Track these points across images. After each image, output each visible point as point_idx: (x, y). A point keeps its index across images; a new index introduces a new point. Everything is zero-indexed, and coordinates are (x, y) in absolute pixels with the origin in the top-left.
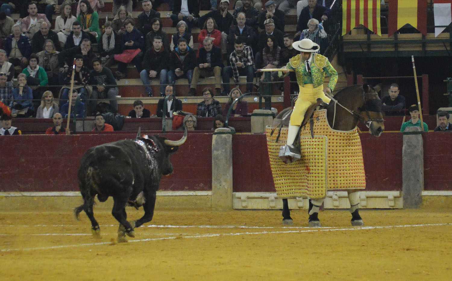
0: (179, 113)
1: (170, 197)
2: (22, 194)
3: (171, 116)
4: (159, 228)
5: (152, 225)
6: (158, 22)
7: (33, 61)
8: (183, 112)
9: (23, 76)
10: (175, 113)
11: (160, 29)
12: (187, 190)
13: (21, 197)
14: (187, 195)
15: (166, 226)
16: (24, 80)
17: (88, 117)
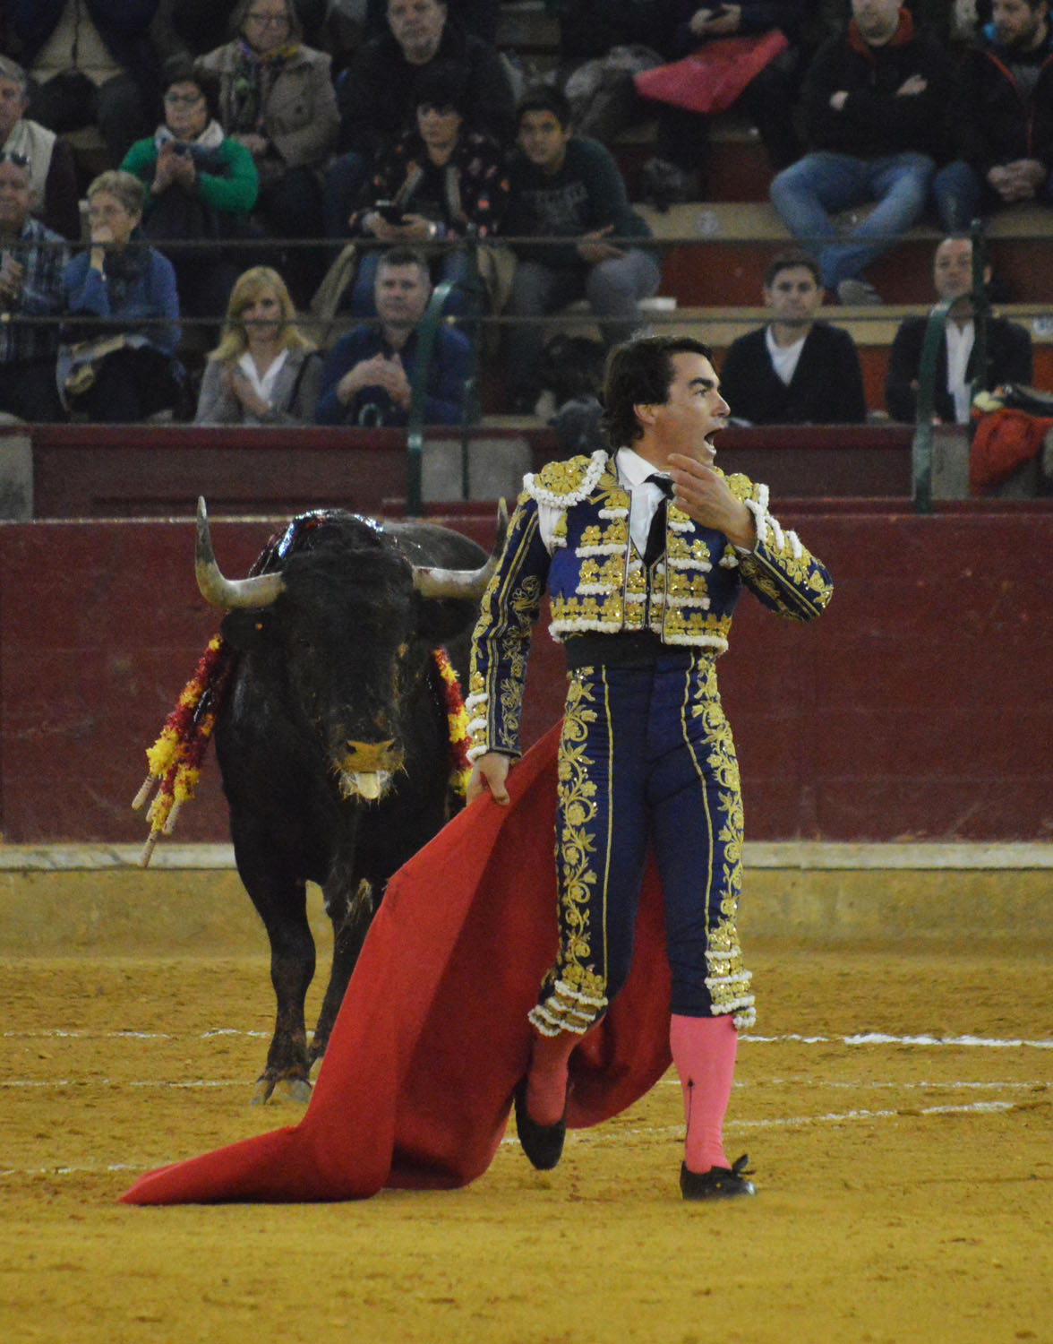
0: (1009, 401)
1: (954, 875)
2: (115, 857)
3: (962, 416)
4: (909, 1050)
5: (866, 1033)
7: (176, 98)
8: (1030, 392)
10: (984, 400)
13: (109, 873)
15: (948, 1041)
17: (490, 422)
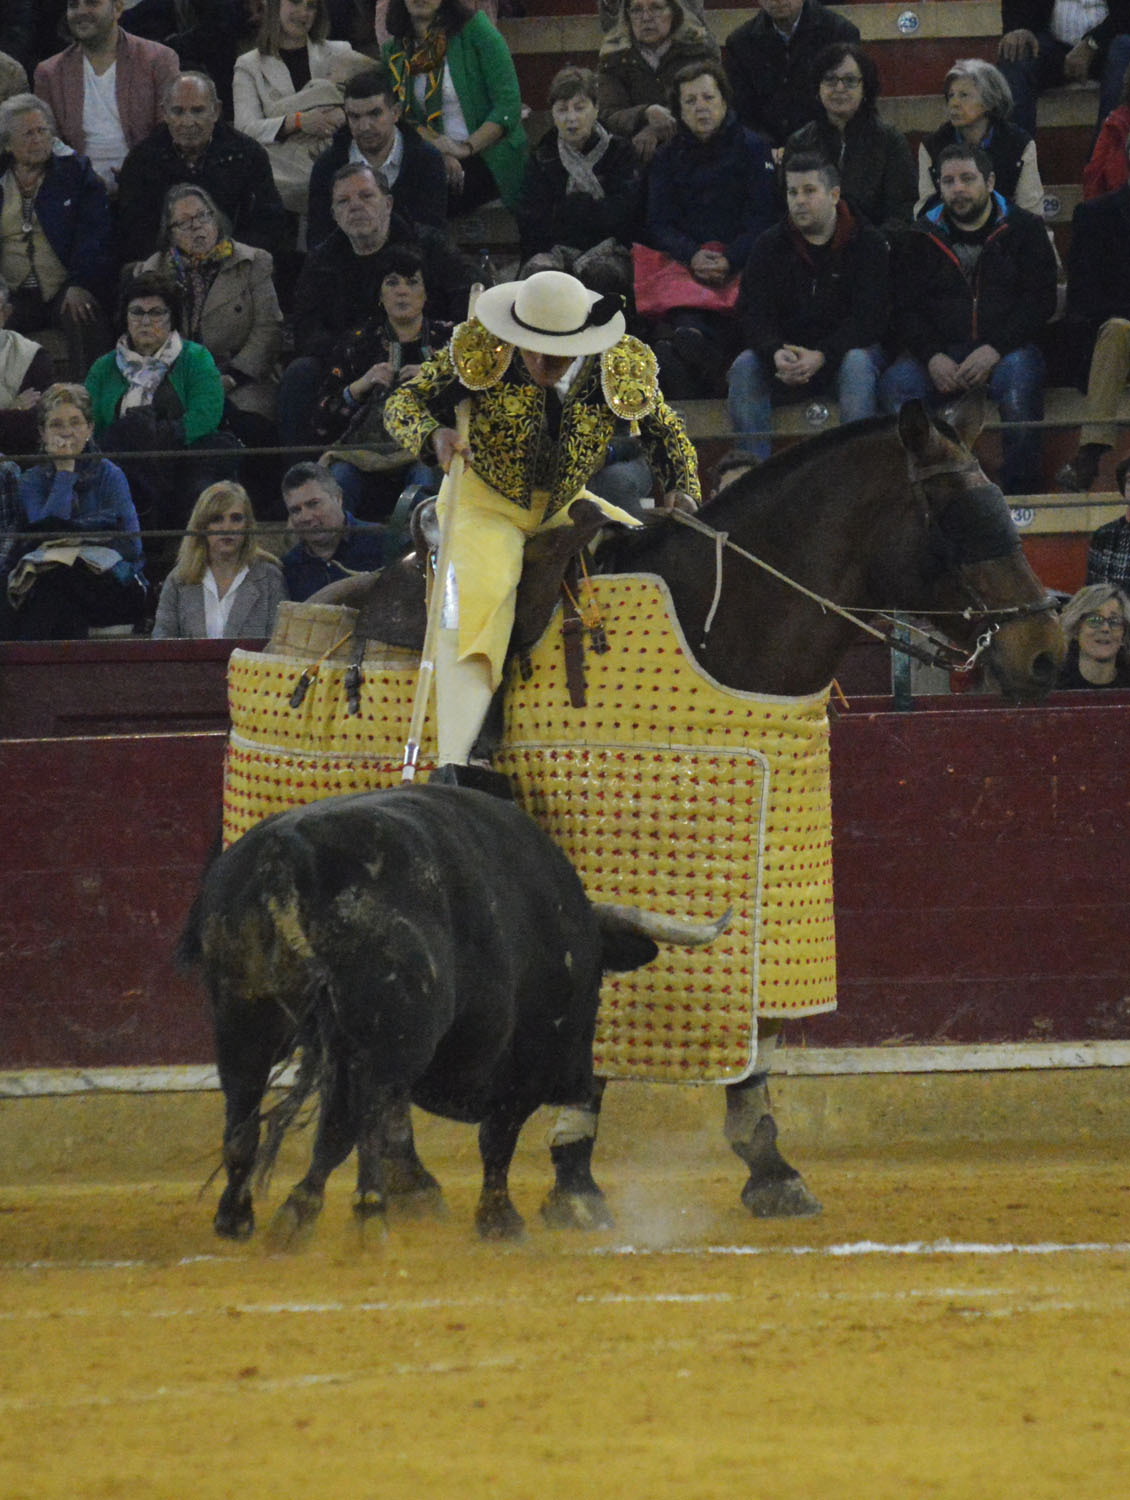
6: (850, 66)
7: (140, 312)
9: (68, 398)
11: (867, 108)
12: (1044, 1036)
13: (82, 1098)
14: (1047, 1064)
16: (74, 422)
